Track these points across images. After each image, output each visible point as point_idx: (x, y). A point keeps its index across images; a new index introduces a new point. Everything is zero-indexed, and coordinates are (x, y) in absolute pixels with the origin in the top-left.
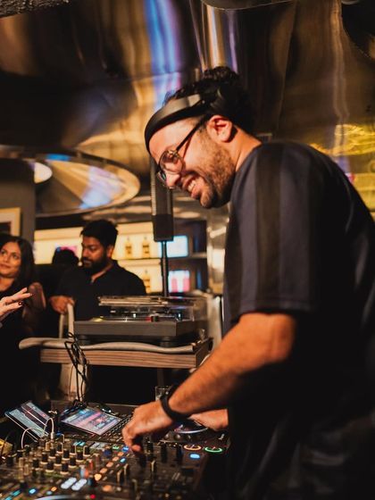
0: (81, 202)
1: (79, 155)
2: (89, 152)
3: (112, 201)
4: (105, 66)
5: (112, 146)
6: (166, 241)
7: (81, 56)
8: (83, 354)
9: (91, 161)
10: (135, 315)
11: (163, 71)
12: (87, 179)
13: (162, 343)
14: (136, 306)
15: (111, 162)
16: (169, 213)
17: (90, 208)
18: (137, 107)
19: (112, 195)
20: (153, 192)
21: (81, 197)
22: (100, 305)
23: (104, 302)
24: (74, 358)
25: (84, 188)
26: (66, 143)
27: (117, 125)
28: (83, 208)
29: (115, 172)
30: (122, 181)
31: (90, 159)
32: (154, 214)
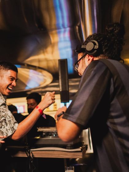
0: (26, 86)
1: (26, 65)
2: (29, 63)
3: (40, 85)
4: (36, 25)
5: (39, 61)
6: (66, 103)
7: (26, 21)
8: (32, 153)
9: (31, 68)
10: (54, 135)
11: (62, 27)
12: (29, 75)
13: (67, 147)
14: (54, 131)
15: (40, 68)
16: (67, 90)
17: (30, 89)
18: (51, 43)
19: (40, 82)
20: (60, 81)
21: (26, 83)
22: (38, 131)
23: (40, 130)
24: (28, 155)
25: (27, 79)
26: (20, 60)
27: (42, 51)
28: (27, 89)
29: (41, 72)
30: (44, 76)
31: (30, 67)
32: (61, 91)
